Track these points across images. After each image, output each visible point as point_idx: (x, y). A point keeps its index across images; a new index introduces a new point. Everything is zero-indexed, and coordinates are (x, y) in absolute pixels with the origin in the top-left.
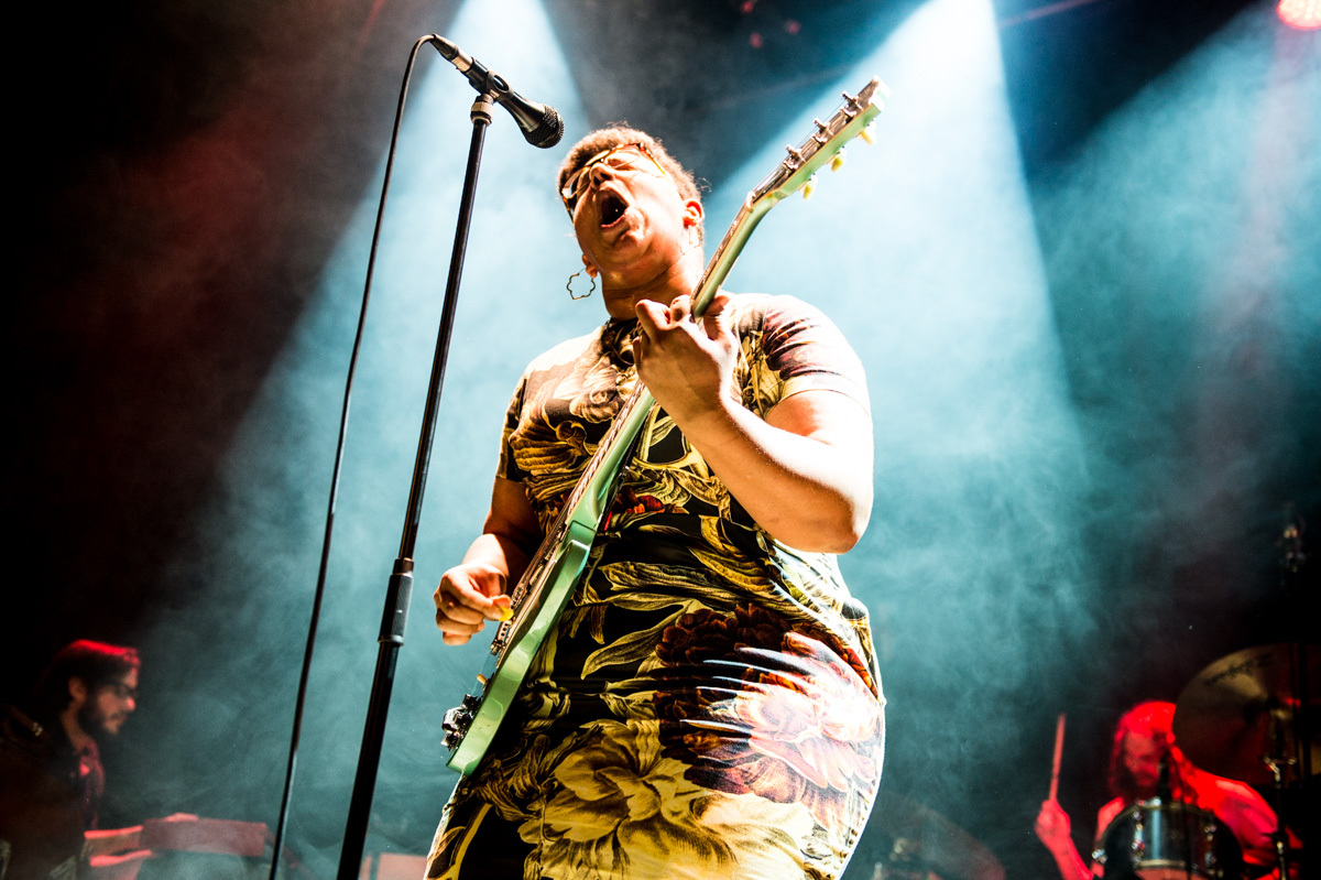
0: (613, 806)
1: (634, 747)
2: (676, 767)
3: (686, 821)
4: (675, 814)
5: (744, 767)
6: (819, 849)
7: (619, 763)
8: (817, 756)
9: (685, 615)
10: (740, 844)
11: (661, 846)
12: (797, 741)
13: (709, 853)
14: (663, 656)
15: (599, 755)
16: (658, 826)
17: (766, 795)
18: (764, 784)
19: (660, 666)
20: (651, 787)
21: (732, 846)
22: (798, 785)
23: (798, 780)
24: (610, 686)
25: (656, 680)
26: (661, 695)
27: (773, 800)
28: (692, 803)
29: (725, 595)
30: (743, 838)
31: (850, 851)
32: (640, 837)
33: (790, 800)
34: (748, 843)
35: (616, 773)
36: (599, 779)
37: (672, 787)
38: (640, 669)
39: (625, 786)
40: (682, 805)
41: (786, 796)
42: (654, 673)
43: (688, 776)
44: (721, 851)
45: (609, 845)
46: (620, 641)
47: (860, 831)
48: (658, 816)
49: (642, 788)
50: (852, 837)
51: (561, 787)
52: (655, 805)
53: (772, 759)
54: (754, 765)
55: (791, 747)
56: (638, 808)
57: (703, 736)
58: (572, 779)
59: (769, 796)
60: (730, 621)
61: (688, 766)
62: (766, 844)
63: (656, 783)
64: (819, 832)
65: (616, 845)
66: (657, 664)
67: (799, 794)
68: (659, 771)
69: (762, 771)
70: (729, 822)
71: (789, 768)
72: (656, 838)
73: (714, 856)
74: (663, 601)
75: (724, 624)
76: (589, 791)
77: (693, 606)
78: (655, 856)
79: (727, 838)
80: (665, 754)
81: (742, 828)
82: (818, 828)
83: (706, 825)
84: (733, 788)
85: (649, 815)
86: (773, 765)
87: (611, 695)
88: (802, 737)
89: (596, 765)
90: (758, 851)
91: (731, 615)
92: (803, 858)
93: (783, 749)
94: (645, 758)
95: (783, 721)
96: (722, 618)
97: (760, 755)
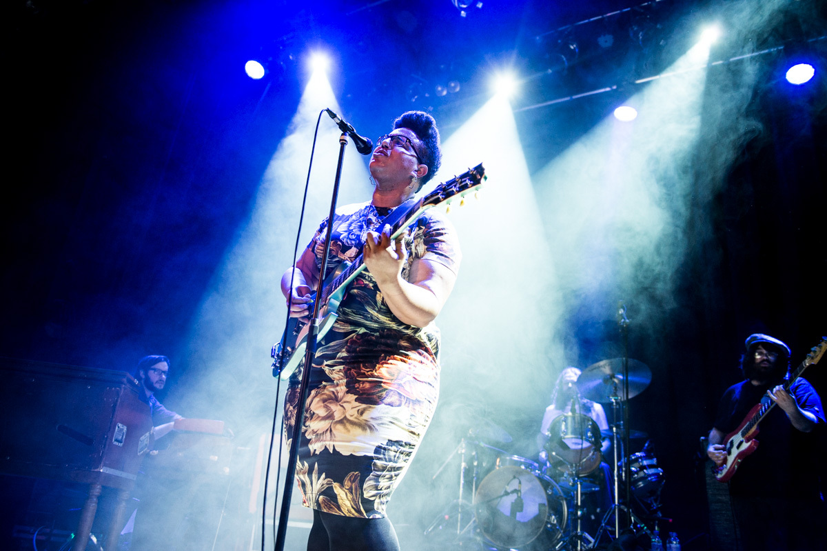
0: (330, 416)
1: (337, 391)
2: (352, 397)
3: (356, 418)
4: (351, 416)
5: (379, 394)
6: (413, 424)
7: (331, 399)
8: (411, 387)
9: (358, 334)
10: (379, 424)
11: (347, 429)
12: (402, 382)
13: (366, 430)
14: (348, 351)
15: (325, 396)
16: (345, 421)
17: (389, 404)
18: (387, 400)
19: (346, 355)
20: (342, 406)
21: (376, 426)
22: (403, 399)
23: (403, 397)
24: (325, 363)
25: (344, 361)
26: (346, 367)
27: (392, 406)
28: (358, 410)
29: (376, 325)
30: (380, 422)
31: (428, 424)
32: (339, 427)
33: (399, 405)
34: (382, 424)
35: (330, 403)
36: (326, 407)
37: (351, 405)
38: (338, 356)
39: (334, 407)
40: (354, 412)
41: (398, 404)
42: (342, 358)
43: (356, 400)
44: (371, 428)
45: (329, 432)
46: (332, 344)
47: (431, 417)
48: (345, 417)
49: (339, 407)
50: (427, 419)
51: (314, 413)
52: (344, 413)
53: (391, 390)
54: (384, 393)
55: (400, 385)
56: (338, 416)
57: (363, 384)
58: (316, 409)
59: (390, 404)
60: (376, 337)
61: (356, 396)
62: (390, 424)
63: (344, 405)
64: (412, 417)
65: (331, 431)
66: (345, 354)
67: (403, 403)
68: (345, 399)
69: (387, 395)
70: (374, 417)
71: (399, 393)
72: (345, 426)
73: (368, 430)
74: (349, 328)
75: (374, 338)
76: (322, 412)
77: (362, 331)
78: (344, 433)
79: (373, 422)
80: (347, 392)
81: (380, 418)
82: (412, 415)
83: (365, 419)
84: (376, 403)
85: (342, 418)
86: (392, 392)
87: (327, 367)
88: (404, 380)
89: (324, 401)
90: (386, 426)
91: (378, 334)
92: (407, 428)
93: (396, 386)
94: (340, 395)
95: (396, 374)
96: (373, 335)
97: (386, 389)
